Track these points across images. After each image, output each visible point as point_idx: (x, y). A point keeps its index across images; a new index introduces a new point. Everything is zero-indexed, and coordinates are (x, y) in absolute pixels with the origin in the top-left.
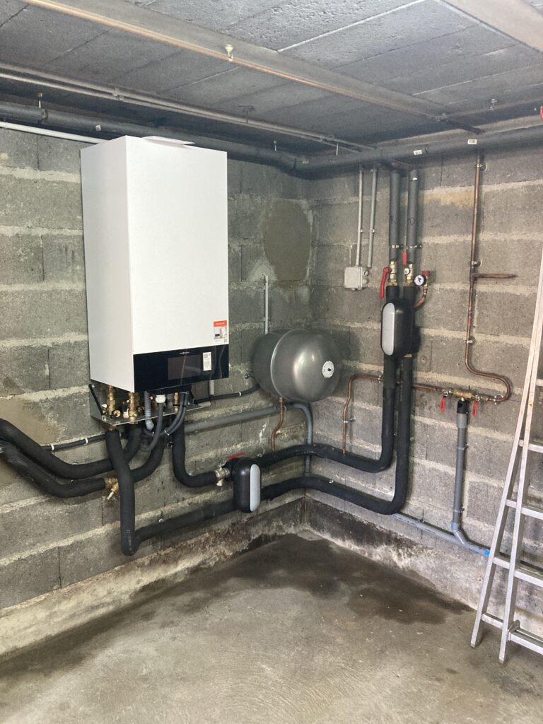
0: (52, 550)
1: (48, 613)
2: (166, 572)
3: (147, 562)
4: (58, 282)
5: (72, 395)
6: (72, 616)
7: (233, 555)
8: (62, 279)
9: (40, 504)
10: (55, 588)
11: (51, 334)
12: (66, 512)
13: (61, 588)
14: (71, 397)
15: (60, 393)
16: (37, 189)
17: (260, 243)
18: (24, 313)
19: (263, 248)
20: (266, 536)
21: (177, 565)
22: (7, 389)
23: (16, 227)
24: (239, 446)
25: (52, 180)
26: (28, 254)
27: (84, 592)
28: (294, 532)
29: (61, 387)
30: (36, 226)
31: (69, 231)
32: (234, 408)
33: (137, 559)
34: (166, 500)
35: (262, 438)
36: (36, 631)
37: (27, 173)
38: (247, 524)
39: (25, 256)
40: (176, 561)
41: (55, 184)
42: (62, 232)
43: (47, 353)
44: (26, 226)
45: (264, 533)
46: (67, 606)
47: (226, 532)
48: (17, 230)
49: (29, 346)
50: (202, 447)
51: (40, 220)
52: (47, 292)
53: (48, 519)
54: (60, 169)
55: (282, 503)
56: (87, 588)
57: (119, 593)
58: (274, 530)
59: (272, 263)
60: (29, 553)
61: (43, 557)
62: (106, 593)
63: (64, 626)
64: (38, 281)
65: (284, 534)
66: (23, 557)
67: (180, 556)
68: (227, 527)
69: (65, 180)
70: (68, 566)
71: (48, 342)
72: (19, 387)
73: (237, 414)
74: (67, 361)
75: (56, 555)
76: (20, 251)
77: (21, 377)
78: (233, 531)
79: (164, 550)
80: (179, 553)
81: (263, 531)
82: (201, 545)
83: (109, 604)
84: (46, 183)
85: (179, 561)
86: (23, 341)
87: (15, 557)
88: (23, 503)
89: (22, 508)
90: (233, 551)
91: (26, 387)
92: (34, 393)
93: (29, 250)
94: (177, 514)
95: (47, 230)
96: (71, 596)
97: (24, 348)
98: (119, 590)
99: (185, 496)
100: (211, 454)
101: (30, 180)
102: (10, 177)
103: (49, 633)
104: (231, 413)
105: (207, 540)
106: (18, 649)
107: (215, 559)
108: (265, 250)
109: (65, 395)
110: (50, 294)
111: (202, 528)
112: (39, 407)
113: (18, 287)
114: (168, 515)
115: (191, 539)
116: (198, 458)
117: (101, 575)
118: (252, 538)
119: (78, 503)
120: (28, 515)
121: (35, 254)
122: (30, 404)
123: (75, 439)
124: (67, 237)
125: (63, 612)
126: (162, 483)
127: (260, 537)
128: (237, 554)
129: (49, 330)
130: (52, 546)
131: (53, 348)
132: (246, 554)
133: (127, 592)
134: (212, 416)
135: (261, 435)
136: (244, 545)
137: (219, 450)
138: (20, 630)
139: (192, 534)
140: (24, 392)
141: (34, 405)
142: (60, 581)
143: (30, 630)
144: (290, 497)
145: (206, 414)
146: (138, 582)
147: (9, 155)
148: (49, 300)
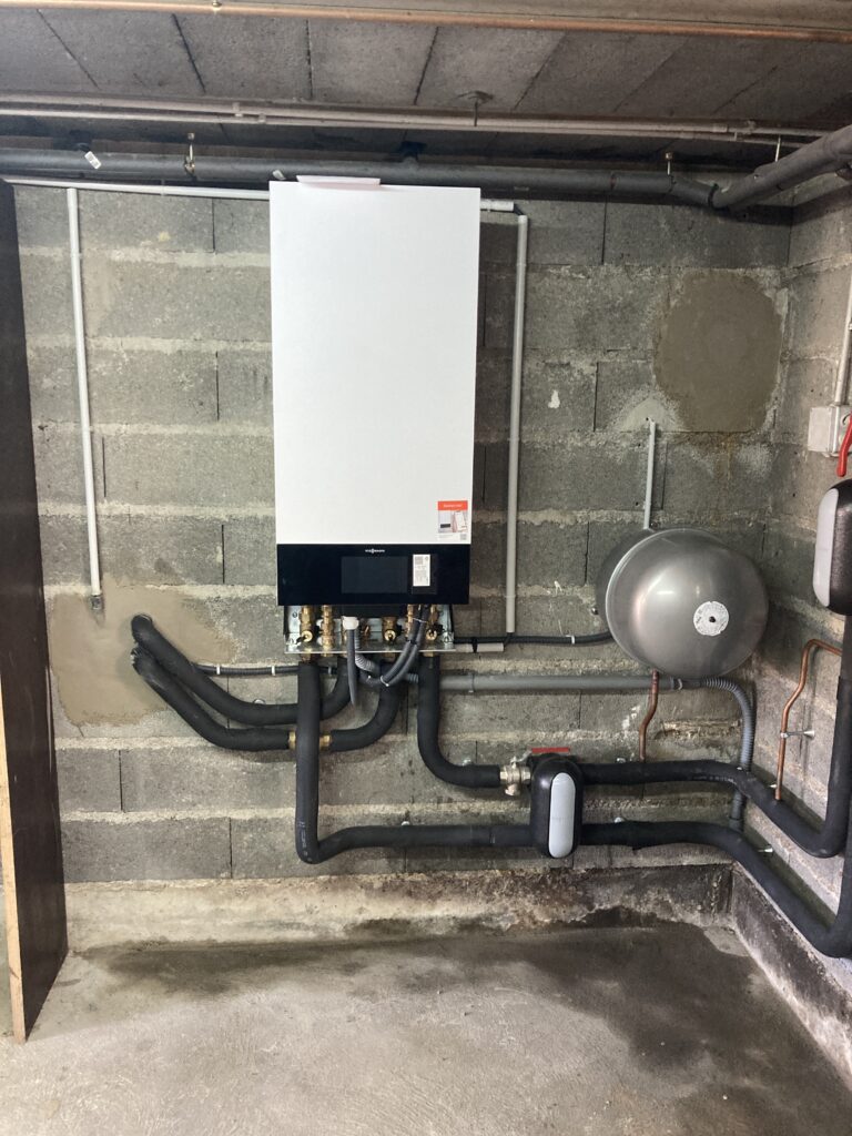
0: (220, 820)
1: (213, 907)
2: (413, 911)
3: (377, 885)
4: (240, 424)
5: (258, 598)
6: (249, 926)
7: (552, 923)
8: (247, 419)
9: (204, 748)
10: (223, 875)
11: (227, 502)
12: (243, 771)
13: (232, 877)
14: (255, 599)
15: (240, 592)
16: (211, 281)
17: (645, 358)
18: (187, 468)
19: (651, 367)
20: (629, 911)
21: (433, 906)
22: (159, 575)
23: (178, 340)
24: (572, 735)
25: (234, 266)
26: (196, 380)
27: (268, 896)
28: (699, 924)
29: (242, 584)
30: (209, 338)
31: (259, 344)
32: (565, 664)
33: (358, 874)
34: (416, 793)
35: (630, 730)
36: (194, 927)
37: (195, 258)
38: (584, 878)
39: (191, 383)
40: (433, 898)
41: (239, 273)
42: (249, 346)
43: (220, 530)
44: (192, 338)
45: (627, 906)
46: (242, 907)
47: (537, 880)
48: (179, 344)
49: (192, 517)
50: (491, 719)
51: (213, 328)
52: (223, 438)
53: (216, 774)
54: (249, 249)
55: (673, 862)
56: (275, 891)
57: (326, 918)
58: (650, 906)
59: (672, 397)
60: (187, 815)
61: (207, 826)
62: (303, 909)
63: (236, 935)
64: (209, 422)
65: (673, 919)
66: (178, 818)
67: (440, 892)
68: (540, 871)
69: (255, 265)
70: (244, 851)
71: (222, 514)
72: (176, 575)
73: (569, 676)
74: (252, 546)
75: (227, 829)
76: (183, 375)
77: (181, 560)
78: (554, 882)
79: (411, 873)
80: (440, 887)
81: (622, 900)
82: (485, 887)
83: (307, 928)
84: (224, 271)
85: (438, 901)
86: (184, 508)
87: (167, 814)
88: (178, 742)
89: (176, 748)
90: (553, 916)
91: (188, 575)
92: (200, 586)
93: (196, 375)
94: (437, 822)
95: (225, 343)
96: (248, 896)
97: (186, 519)
98: (327, 912)
99: (454, 796)
100: (511, 736)
101: (201, 269)
102: (171, 267)
103: (214, 937)
104: (557, 672)
105: (496, 882)
106: (167, 942)
107: (511, 919)
108: (657, 371)
109: (246, 596)
110: (226, 442)
111: (486, 858)
112: (206, 608)
113: (178, 429)
114: (419, 819)
115: (462, 870)
116: (482, 737)
117: (298, 880)
118: (597, 907)
119: (262, 761)
120: (186, 761)
121: (205, 381)
122: (193, 600)
123: (259, 665)
124: (257, 354)
125: (234, 915)
126: (410, 763)
127: (615, 911)
128: (558, 925)
129: (224, 495)
130: (219, 813)
131: (229, 524)
132: (579, 931)
133: (339, 921)
134: (515, 671)
135: (626, 724)
136: (579, 913)
137: (528, 734)
138: (171, 918)
139: (466, 864)
140: (183, 583)
141: (199, 604)
142: (230, 867)
143: (186, 922)
144: (694, 855)
145: (499, 665)
146: (361, 910)
147: (171, 235)
148: (225, 450)
